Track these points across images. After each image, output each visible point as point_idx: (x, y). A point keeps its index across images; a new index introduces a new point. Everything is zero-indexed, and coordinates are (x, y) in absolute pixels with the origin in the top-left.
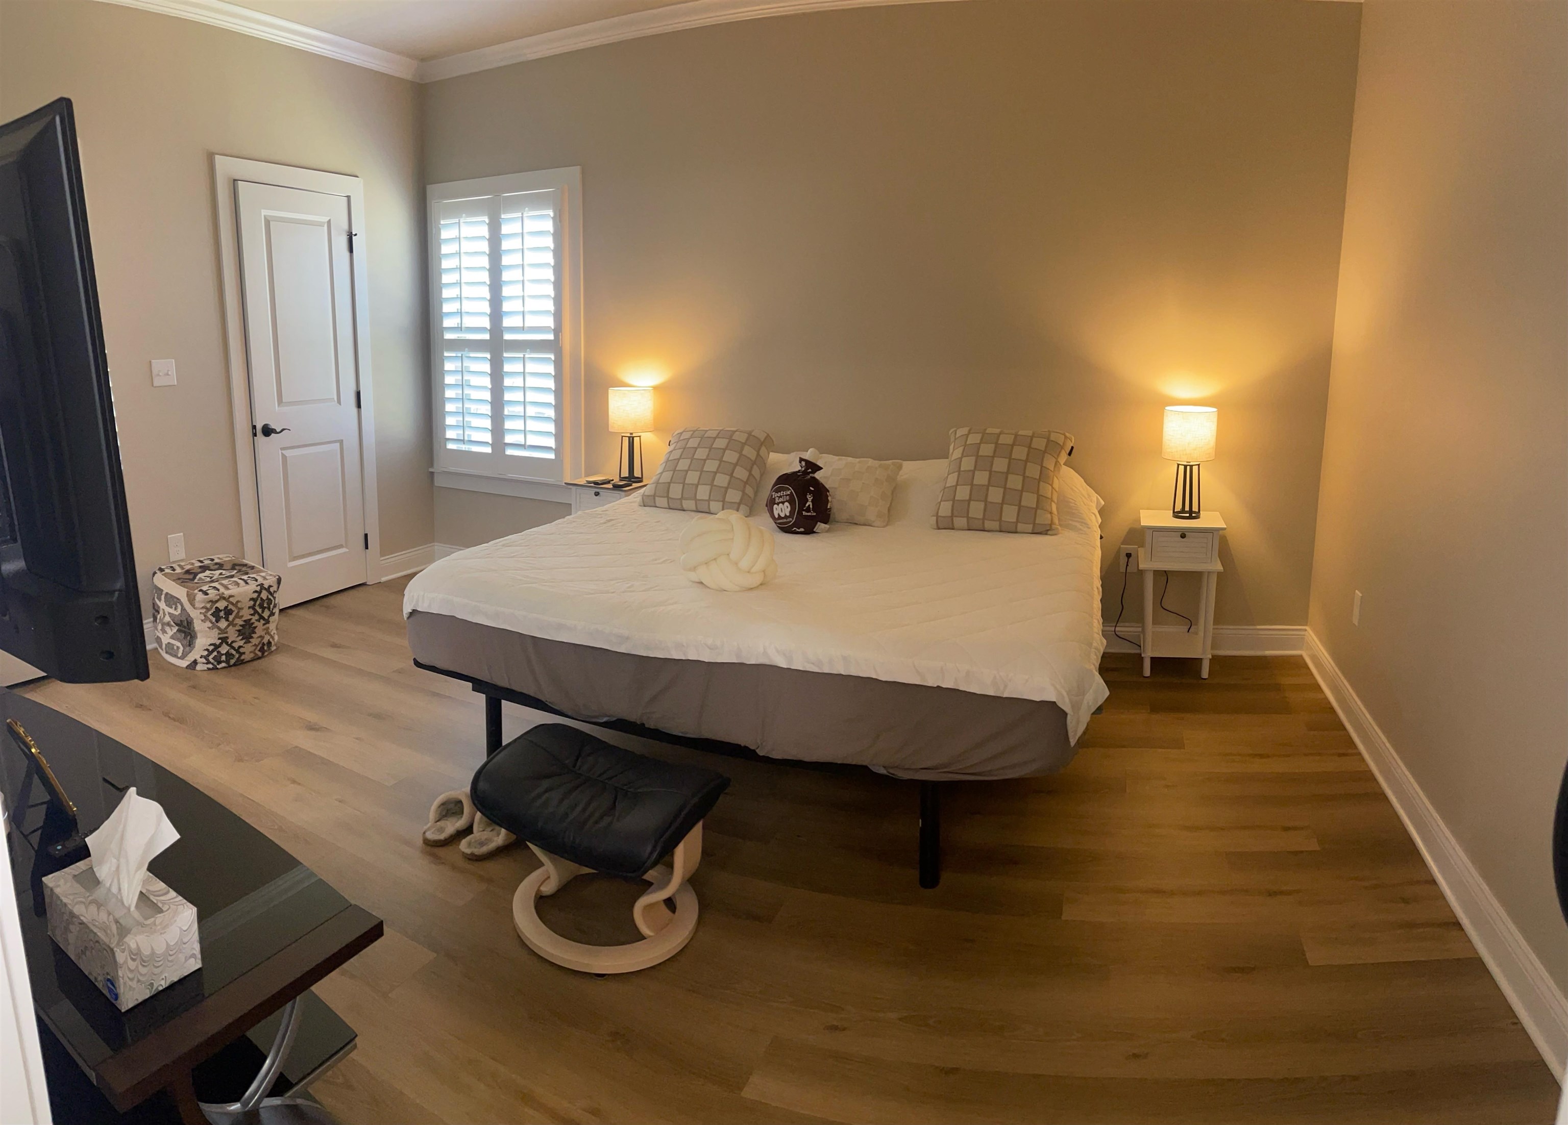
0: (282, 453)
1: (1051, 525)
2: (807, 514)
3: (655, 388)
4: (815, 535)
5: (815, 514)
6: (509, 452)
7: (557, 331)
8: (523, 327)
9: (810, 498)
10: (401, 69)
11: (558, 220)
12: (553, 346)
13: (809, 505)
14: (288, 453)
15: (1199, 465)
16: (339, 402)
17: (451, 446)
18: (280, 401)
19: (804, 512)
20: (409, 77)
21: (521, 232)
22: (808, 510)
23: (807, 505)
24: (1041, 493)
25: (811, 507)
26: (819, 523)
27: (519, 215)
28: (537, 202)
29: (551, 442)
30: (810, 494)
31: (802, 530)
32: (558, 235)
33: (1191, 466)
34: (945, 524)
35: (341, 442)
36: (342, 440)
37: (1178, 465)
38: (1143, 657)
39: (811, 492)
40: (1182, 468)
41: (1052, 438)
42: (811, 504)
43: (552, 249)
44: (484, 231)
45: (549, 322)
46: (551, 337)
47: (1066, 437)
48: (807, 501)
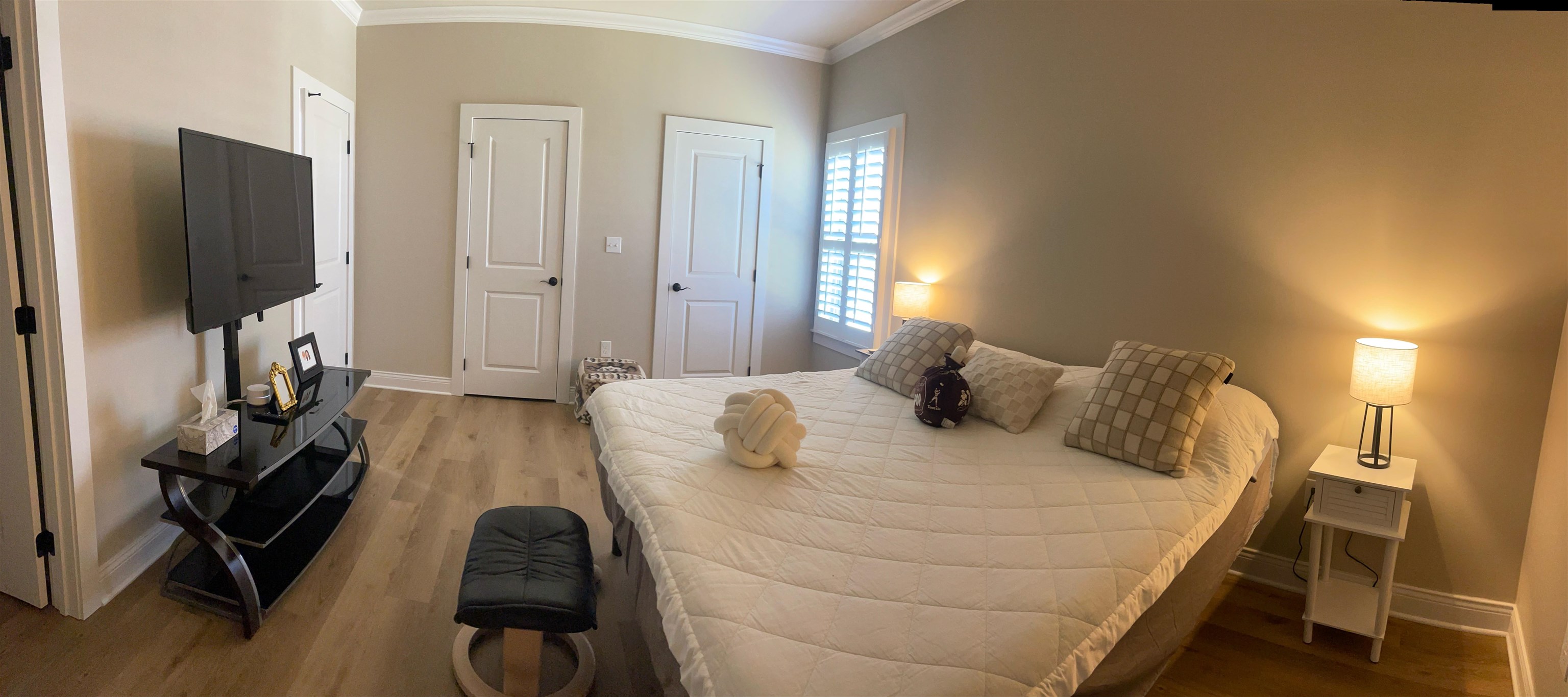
0: (687, 303)
1: (1175, 465)
2: (931, 408)
3: (933, 285)
4: (943, 429)
5: (940, 409)
6: (849, 324)
7: (879, 237)
8: (860, 233)
9: (937, 392)
10: (816, 56)
11: (887, 154)
12: (876, 248)
13: (935, 400)
14: (691, 304)
16: (739, 276)
17: (821, 315)
18: (690, 270)
19: (929, 406)
20: (821, 61)
21: (864, 164)
22: (933, 404)
23: (933, 399)
24: (1173, 424)
25: (936, 402)
26: (945, 419)
27: (864, 151)
28: (875, 141)
29: (869, 320)
30: (938, 390)
31: (929, 422)
32: (886, 167)
34: (1073, 443)
35: (737, 303)
36: (738, 302)
38: (1303, 621)
39: (939, 387)
40: (1372, 411)
41: (1205, 363)
42: (937, 399)
43: (881, 175)
44: (847, 163)
45: (875, 230)
46: (875, 241)
47: (1223, 362)
48: (934, 395)
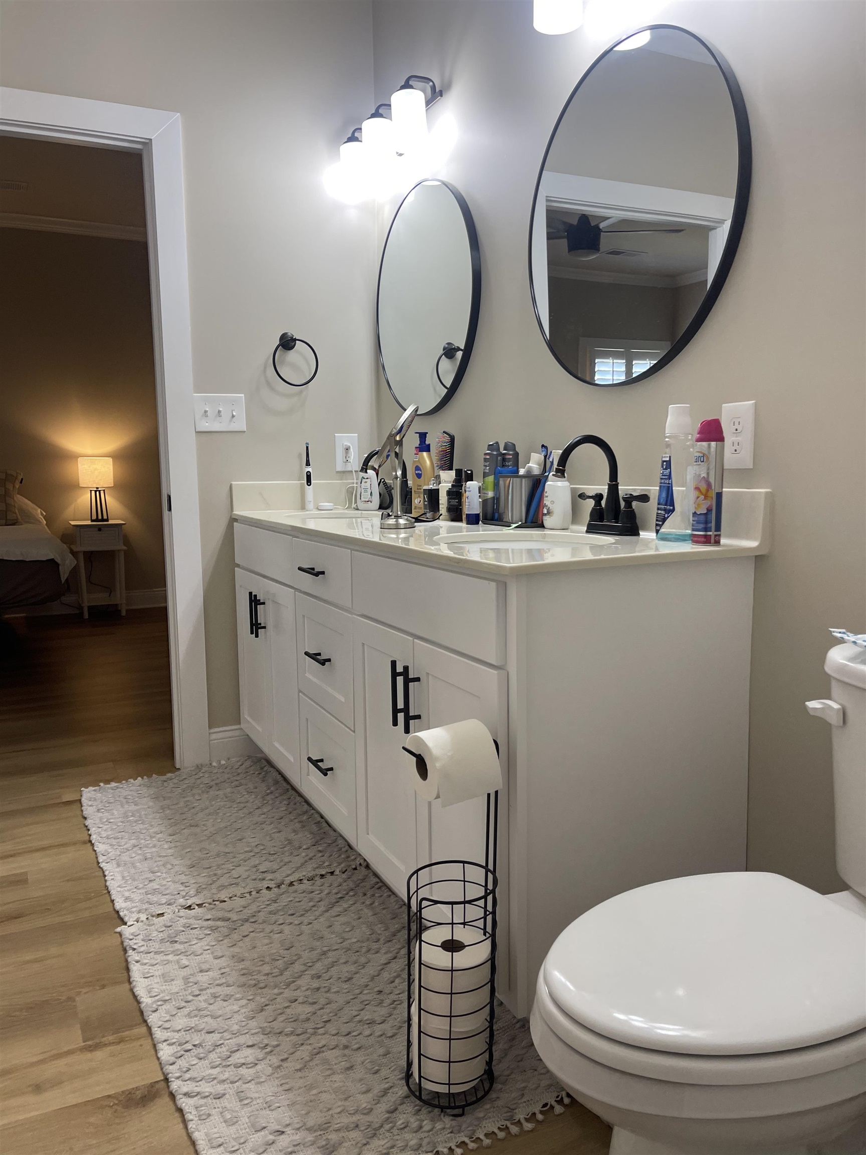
1: (16, 521)
15: (104, 490)
24: (8, 503)
33: (100, 491)
37: (91, 491)
38: (82, 606)
40: (93, 493)
41: (9, 473)
47: (17, 473)
